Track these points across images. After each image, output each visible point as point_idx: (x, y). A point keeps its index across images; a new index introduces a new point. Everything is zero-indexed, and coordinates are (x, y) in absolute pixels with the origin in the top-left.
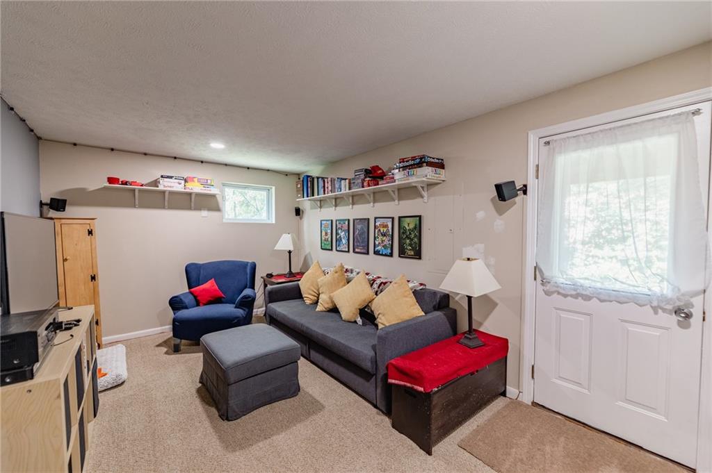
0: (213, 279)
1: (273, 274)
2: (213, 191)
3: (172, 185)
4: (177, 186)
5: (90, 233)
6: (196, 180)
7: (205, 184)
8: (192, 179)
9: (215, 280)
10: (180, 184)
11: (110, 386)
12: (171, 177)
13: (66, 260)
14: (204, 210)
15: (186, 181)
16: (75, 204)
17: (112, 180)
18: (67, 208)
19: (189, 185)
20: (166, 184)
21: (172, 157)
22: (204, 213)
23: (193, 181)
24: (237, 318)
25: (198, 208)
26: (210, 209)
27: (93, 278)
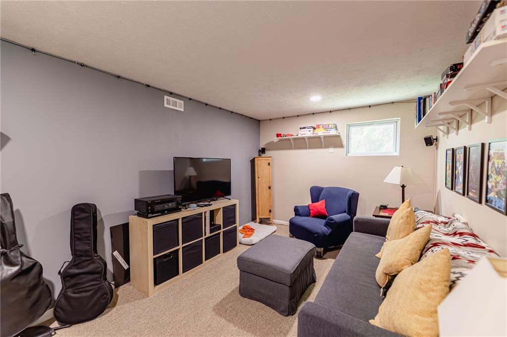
0: (324, 200)
1: (388, 207)
2: (333, 132)
3: (304, 133)
4: (308, 133)
5: (269, 164)
6: (321, 126)
7: (327, 128)
8: (318, 126)
9: (325, 201)
10: (310, 131)
11: (247, 244)
12: (304, 128)
13: (259, 177)
14: (332, 147)
15: (314, 129)
16: (270, 150)
17: (278, 135)
18: (266, 152)
19: (316, 131)
20: (302, 133)
21: (311, 114)
22: (331, 150)
23: (319, 128)
24: (317, 233)
25: (327, 147)
26: (335, 147)
27: (270, 188)
